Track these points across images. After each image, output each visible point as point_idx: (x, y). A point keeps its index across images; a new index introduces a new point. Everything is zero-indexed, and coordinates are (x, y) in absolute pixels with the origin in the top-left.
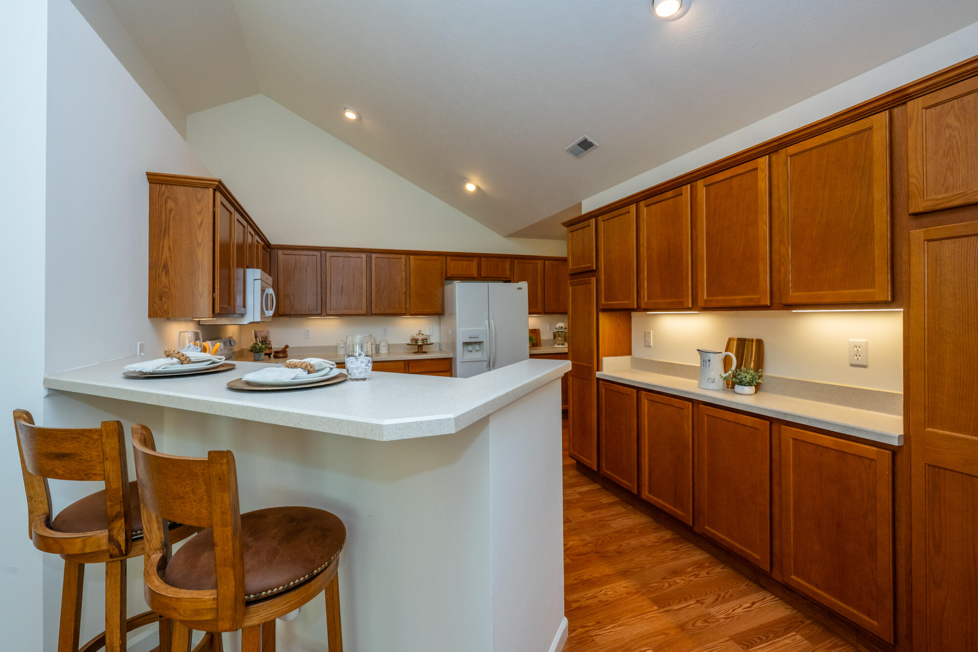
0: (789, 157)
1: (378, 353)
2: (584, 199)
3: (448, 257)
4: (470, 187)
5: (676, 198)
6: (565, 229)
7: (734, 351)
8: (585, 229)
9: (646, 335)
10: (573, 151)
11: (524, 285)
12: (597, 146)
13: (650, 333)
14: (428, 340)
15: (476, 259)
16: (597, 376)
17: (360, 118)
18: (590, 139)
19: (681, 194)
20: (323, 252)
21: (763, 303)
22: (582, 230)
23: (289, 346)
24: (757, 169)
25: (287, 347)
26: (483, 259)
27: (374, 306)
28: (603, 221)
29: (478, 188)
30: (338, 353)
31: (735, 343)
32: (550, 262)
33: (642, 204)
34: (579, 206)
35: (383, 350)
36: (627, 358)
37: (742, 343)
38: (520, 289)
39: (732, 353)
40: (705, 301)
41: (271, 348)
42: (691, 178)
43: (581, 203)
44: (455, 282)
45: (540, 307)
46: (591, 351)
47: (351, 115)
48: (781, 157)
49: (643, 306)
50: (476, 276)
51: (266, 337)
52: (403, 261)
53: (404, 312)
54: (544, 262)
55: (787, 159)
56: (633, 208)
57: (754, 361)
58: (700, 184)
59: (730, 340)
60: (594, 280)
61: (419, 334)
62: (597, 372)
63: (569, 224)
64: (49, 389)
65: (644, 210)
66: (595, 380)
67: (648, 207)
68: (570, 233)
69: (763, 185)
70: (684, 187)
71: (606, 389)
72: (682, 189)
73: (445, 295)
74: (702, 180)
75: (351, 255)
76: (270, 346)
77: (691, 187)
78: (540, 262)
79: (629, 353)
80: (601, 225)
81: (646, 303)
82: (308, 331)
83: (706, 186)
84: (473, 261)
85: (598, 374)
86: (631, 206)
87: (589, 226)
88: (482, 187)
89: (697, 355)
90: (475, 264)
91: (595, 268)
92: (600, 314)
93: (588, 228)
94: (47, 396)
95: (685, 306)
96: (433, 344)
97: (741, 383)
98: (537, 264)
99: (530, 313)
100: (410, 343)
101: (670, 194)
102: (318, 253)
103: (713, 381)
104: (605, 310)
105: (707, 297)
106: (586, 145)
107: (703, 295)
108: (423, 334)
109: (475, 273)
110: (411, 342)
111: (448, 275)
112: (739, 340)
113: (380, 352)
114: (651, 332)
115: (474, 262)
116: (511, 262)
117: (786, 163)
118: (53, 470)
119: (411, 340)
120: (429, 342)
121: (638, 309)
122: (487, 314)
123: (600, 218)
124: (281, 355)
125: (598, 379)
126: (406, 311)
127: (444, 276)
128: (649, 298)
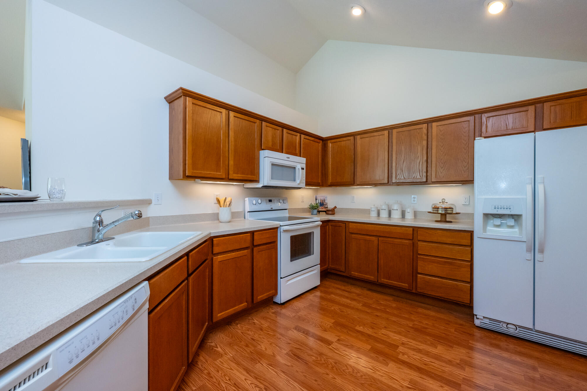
1: (404, 218)
14: (454, 210)
20: (355, 136)
23: (337, 207)
25: (335, 207)
27: (394, 176)
30: (371, 215)
35: (409, 216)
41: (327, 208)
51: (324, 200)
52: (425, 130)
53: (424, 180)
61: (443, 202)
75: (375, 134)
76: (326, 206)
82: (353, 197)
96: (459, 213)
100: (432, 212)
102: (352, 138)
108: (447, 203)
110: (433, 210)
111: (484, 136)
113: (406, 217)
119: (433, 208)
120: (454, 212)
124: (330, 213)
126: (427, 179)
127: (477, 137)
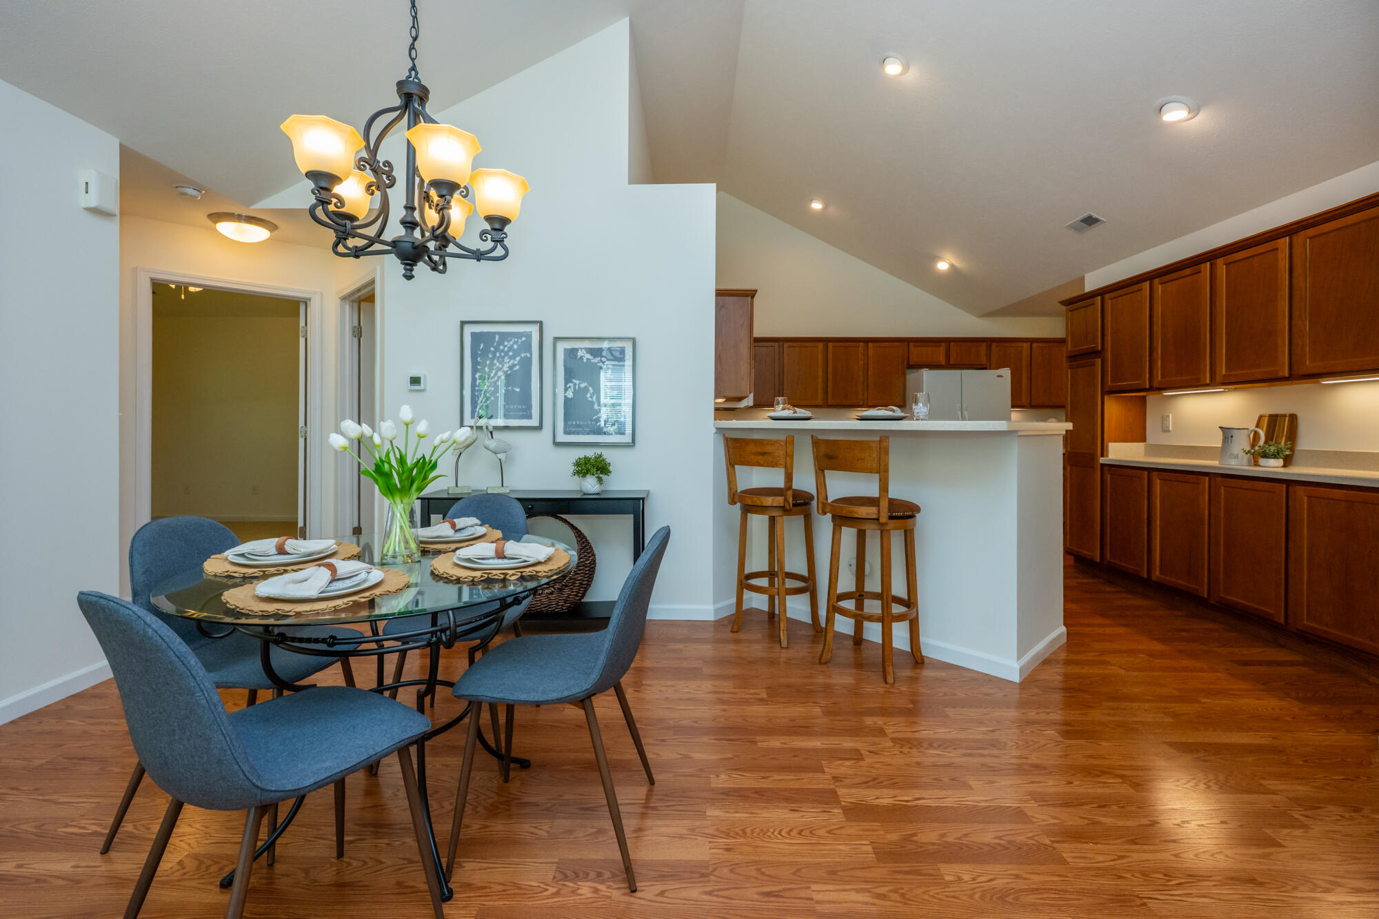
0: (1308, 240)
2: (1088, 273)
3: (911, 344)
4: (943, 266)
5: (1194, 276)
6: (1064, 308)
7: (1265, 428)
8: (1089, 307)
9: (1164, 419)
10: (1074, 227)
11: (1006, 372)
12: (1104, 221)
13: (1168, 416)
15: (943, 344)
16: (1101, 462)
17: (825, 208)
18: (1095, 216)
19: (1200, 272)
20: (781, 343)
21: (1280, 374)
22: (1084, 309)
24: (1277, 249)
26: (952, 343)
27: (830, 397)
28: (1111, 299)
29: (952, 266)
31: (1266, 420)
32: (1041, 345)
33: (1156, 281)
34: (1082, 280)
36: (1141, 445)
37: (1274, 419)
38: (1000, 376)
39: (1263, 430)
40: (1224, 376)
42: (1211, 257)
43: (1084, 277)
44: (922, 370)
45: (1024, 400)
46: (1094, 437)
47: (817, 206)
48: (1300, 238)
49: (1156, 385)
50: (943, 363)
52: (861, 349)
53: (861, 404)
54: (1031, 344)
55: (1306, 241)
56: (1147, 285)
57: (1286, 436)
58: (1220, 262)
59: (1261, 417)
60: (1099, 360)
62: (1101, 458)
63: (1068, 303)
64: (717, 428)
65: (1159, 288)
66: (1099, 467)
67: (1164, 285)
68: (1070, 313)
69: (1284, 264)
70: (1203, 265)
71: (1111, 474)
72: (1200, 267)
73: (907, 385)
74: (1222, 259)
75: (808, 344)
77: (1211, 265)
78: (1026, 346)
79: (1143, 439)
80: (1109, 304)
81: (1160, 382)
83: (1226, 264)
84: (940, 346)
85: (1102, 460)
86: (1144, 284)
87: (1094, 304)
88: (957, 264)
89: (1220, 433)
90: (942, 349)
91: (1099, 349)
92: (1106, 397)
93: (1092, 306)
94: (716, 433)
95: (1202, 383)
97: (1265, 455)
98: (1022, 347)
99: (1013, 407)
101: (1188, 271)
102: (776, 344)
103: (1236, 457)
104: (1111, 392)
105: (1226, 372)
106: (1090, 221)
107: (1222, 370)
109: (943, 362)
111: (911, 363)
112: (1271, 416)
114: (1171, 415)
115: (941, 348)
116: (987, 347)
117: (1305, 245)
118: (757, 462)
121: (1151, 389)
122: (960, 405)
123: (1107, 296)
125: (1102, 465)
127: (905, 364)
128: (1163, 376)
